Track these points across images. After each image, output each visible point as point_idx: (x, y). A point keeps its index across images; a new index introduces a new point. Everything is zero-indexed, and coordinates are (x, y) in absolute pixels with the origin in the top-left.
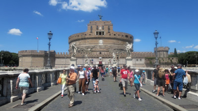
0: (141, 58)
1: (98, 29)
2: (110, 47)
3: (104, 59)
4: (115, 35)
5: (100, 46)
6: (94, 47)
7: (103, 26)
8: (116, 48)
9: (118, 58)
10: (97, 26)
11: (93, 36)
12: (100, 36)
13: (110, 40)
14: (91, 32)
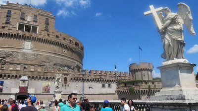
0: (110, 82)
1: (23, 19)
2: (47, 58)
3: (33, 82)
4: (57, 37)
5: (24, 54)
6: (8, 55)
7: (36, 16)
8: (59, 62)
9: (65, 79)
10: (23, 14)
11: (11, 32)
12: (27, 34)
13: (47, 45)
14: (7, 23)
